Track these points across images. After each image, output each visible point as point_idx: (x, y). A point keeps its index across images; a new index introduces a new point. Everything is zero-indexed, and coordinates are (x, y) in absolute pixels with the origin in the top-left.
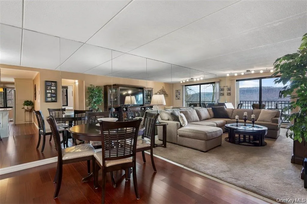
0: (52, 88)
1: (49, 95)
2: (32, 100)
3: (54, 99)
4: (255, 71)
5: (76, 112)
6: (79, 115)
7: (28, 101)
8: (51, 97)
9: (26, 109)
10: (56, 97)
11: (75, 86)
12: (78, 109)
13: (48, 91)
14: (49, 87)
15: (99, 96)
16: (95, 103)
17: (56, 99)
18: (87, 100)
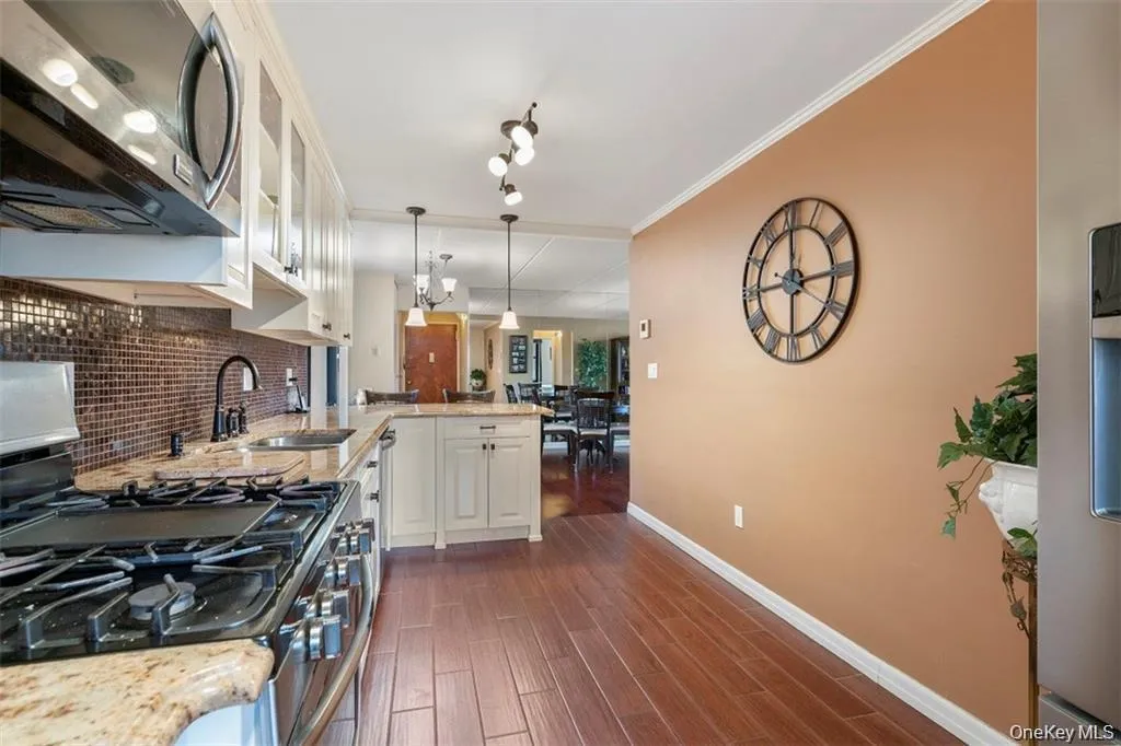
0: (520, 347)
1: (515, 360)
2: (483, 369)
3: (522, 367)
5: (557, 388)
6: (561, 393)
7: (477, 371)
8: (519, 363)
9: (474, 384)
10: (525, 364)
11: (557, 340)
12: (560, 383)
13: (514, 354)
14: (515, 347)
15: (598, 363)
16: (591, 374)
17: (526, 367)
18: (577, 370)
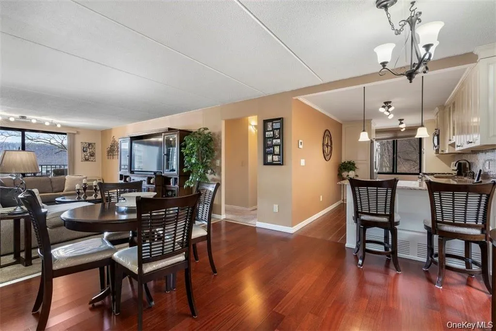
4: (36, 120)
